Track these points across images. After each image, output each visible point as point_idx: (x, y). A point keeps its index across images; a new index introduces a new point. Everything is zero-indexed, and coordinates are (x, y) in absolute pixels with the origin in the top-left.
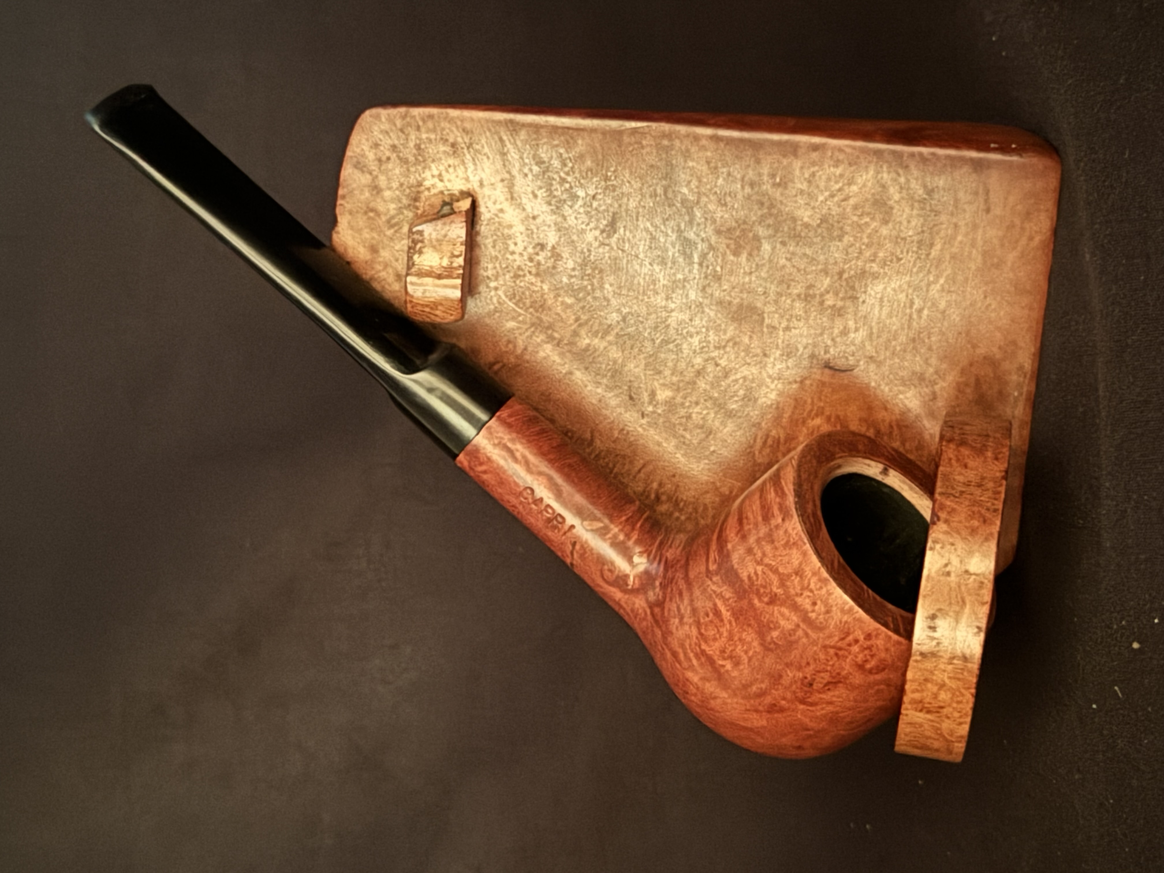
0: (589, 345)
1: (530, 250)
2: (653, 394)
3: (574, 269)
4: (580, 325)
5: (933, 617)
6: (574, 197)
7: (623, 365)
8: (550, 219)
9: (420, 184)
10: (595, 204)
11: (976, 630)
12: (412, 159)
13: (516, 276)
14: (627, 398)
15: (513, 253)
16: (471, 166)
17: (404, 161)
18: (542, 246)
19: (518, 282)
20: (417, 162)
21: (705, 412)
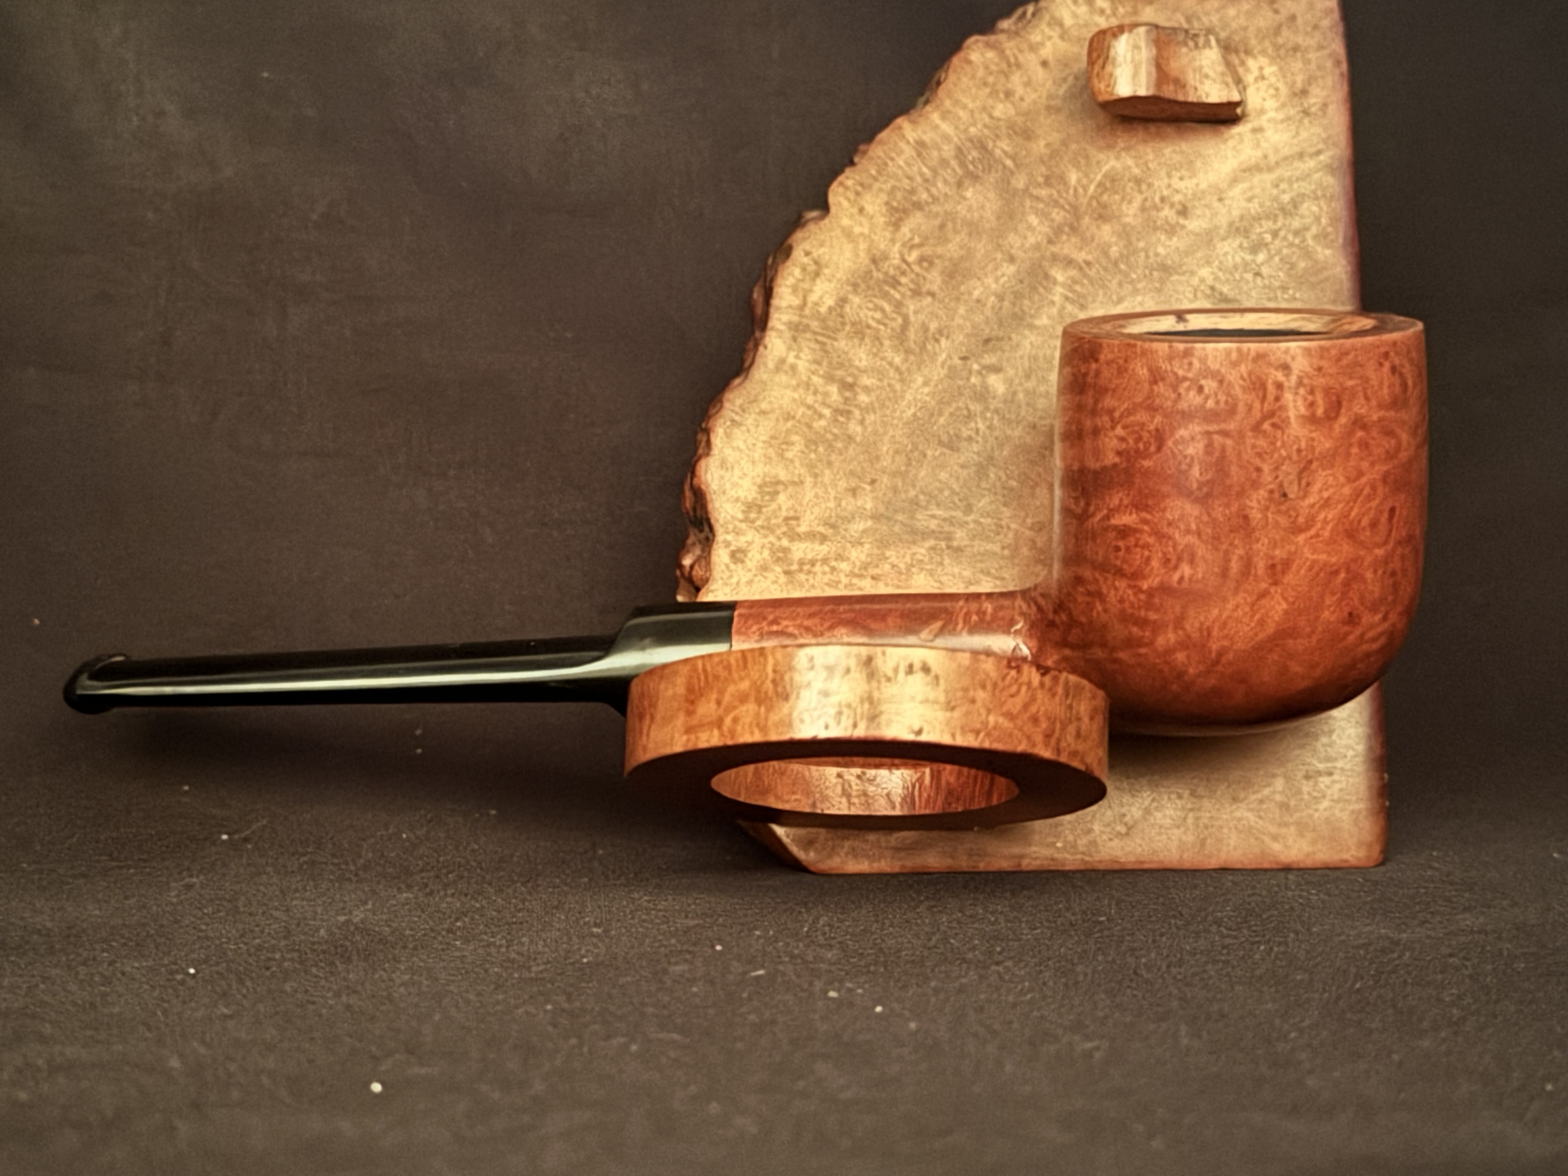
0: (1055, 282)
1: (1177, 198)
2: (996, 369)
3: (1157, 255)
4: (1081, 269)
5: (926, 669)
6: (1255, 249)
7: (1031, 327)
8: (1223, 221)
9: (1248, 52)
10: (1249, 276)
11: (916, 728)
12: (1280, 40)
13: (1138, 181)
14: (985, 337)
15: (1169, 176)
16: (1280, 116)
17: (1277, 30)
18: (1184, 212)
19: (1131, 184)
20: (1277, 47)
21: (980, 439)
